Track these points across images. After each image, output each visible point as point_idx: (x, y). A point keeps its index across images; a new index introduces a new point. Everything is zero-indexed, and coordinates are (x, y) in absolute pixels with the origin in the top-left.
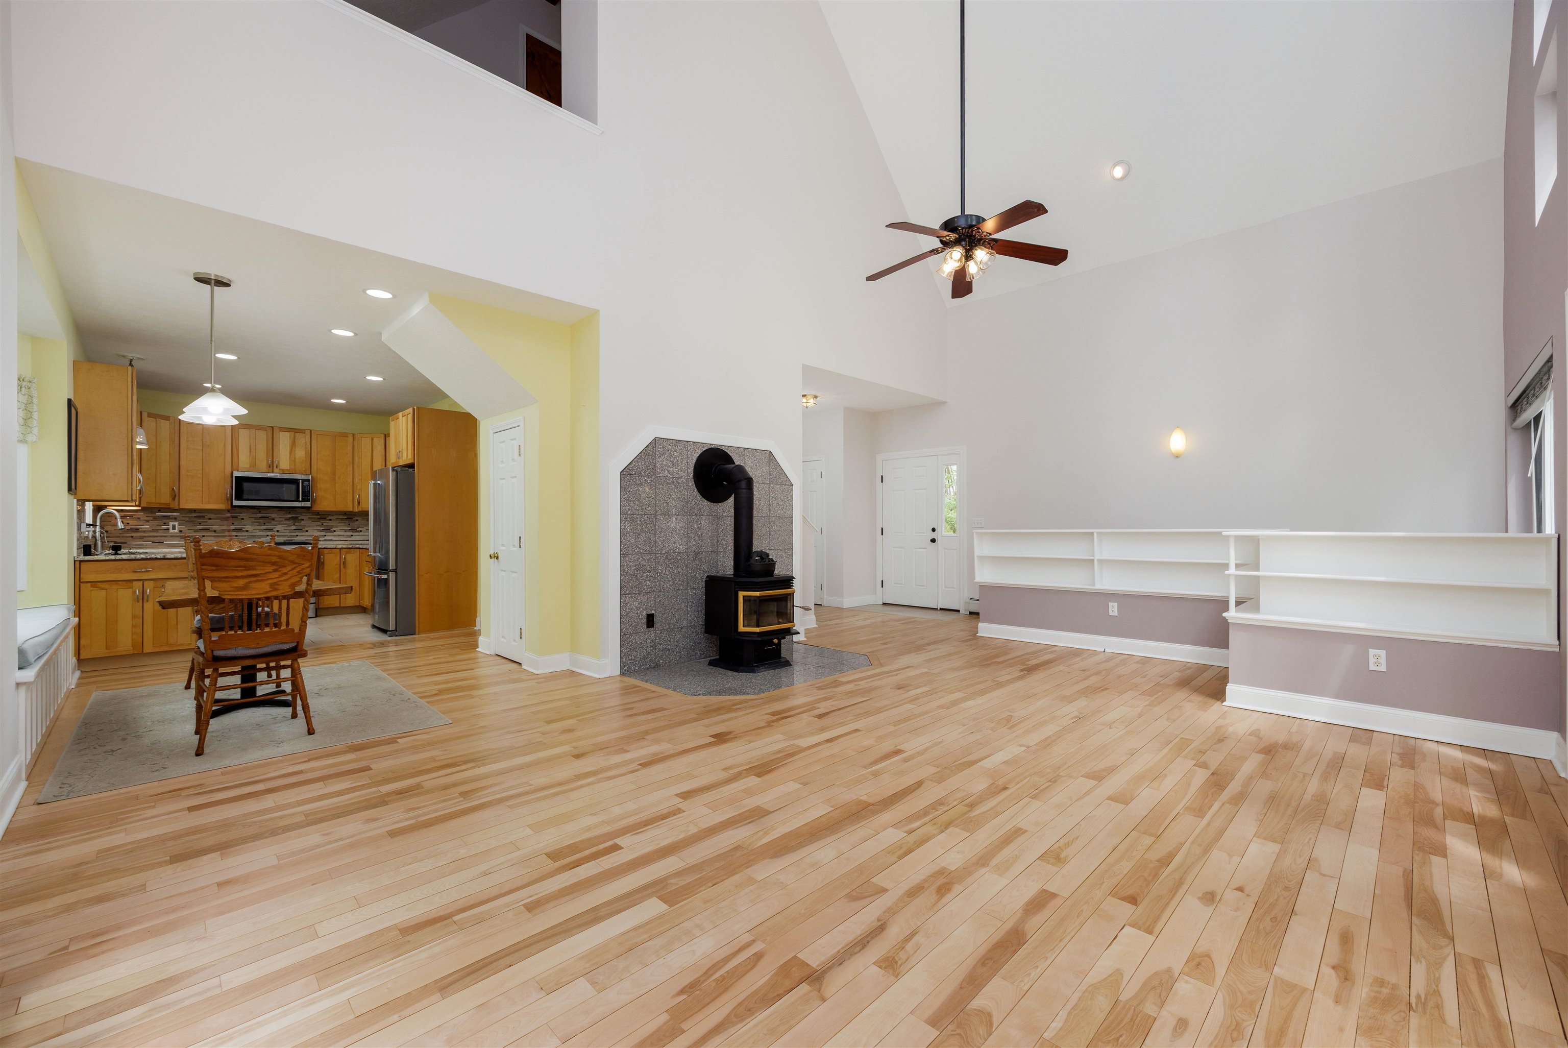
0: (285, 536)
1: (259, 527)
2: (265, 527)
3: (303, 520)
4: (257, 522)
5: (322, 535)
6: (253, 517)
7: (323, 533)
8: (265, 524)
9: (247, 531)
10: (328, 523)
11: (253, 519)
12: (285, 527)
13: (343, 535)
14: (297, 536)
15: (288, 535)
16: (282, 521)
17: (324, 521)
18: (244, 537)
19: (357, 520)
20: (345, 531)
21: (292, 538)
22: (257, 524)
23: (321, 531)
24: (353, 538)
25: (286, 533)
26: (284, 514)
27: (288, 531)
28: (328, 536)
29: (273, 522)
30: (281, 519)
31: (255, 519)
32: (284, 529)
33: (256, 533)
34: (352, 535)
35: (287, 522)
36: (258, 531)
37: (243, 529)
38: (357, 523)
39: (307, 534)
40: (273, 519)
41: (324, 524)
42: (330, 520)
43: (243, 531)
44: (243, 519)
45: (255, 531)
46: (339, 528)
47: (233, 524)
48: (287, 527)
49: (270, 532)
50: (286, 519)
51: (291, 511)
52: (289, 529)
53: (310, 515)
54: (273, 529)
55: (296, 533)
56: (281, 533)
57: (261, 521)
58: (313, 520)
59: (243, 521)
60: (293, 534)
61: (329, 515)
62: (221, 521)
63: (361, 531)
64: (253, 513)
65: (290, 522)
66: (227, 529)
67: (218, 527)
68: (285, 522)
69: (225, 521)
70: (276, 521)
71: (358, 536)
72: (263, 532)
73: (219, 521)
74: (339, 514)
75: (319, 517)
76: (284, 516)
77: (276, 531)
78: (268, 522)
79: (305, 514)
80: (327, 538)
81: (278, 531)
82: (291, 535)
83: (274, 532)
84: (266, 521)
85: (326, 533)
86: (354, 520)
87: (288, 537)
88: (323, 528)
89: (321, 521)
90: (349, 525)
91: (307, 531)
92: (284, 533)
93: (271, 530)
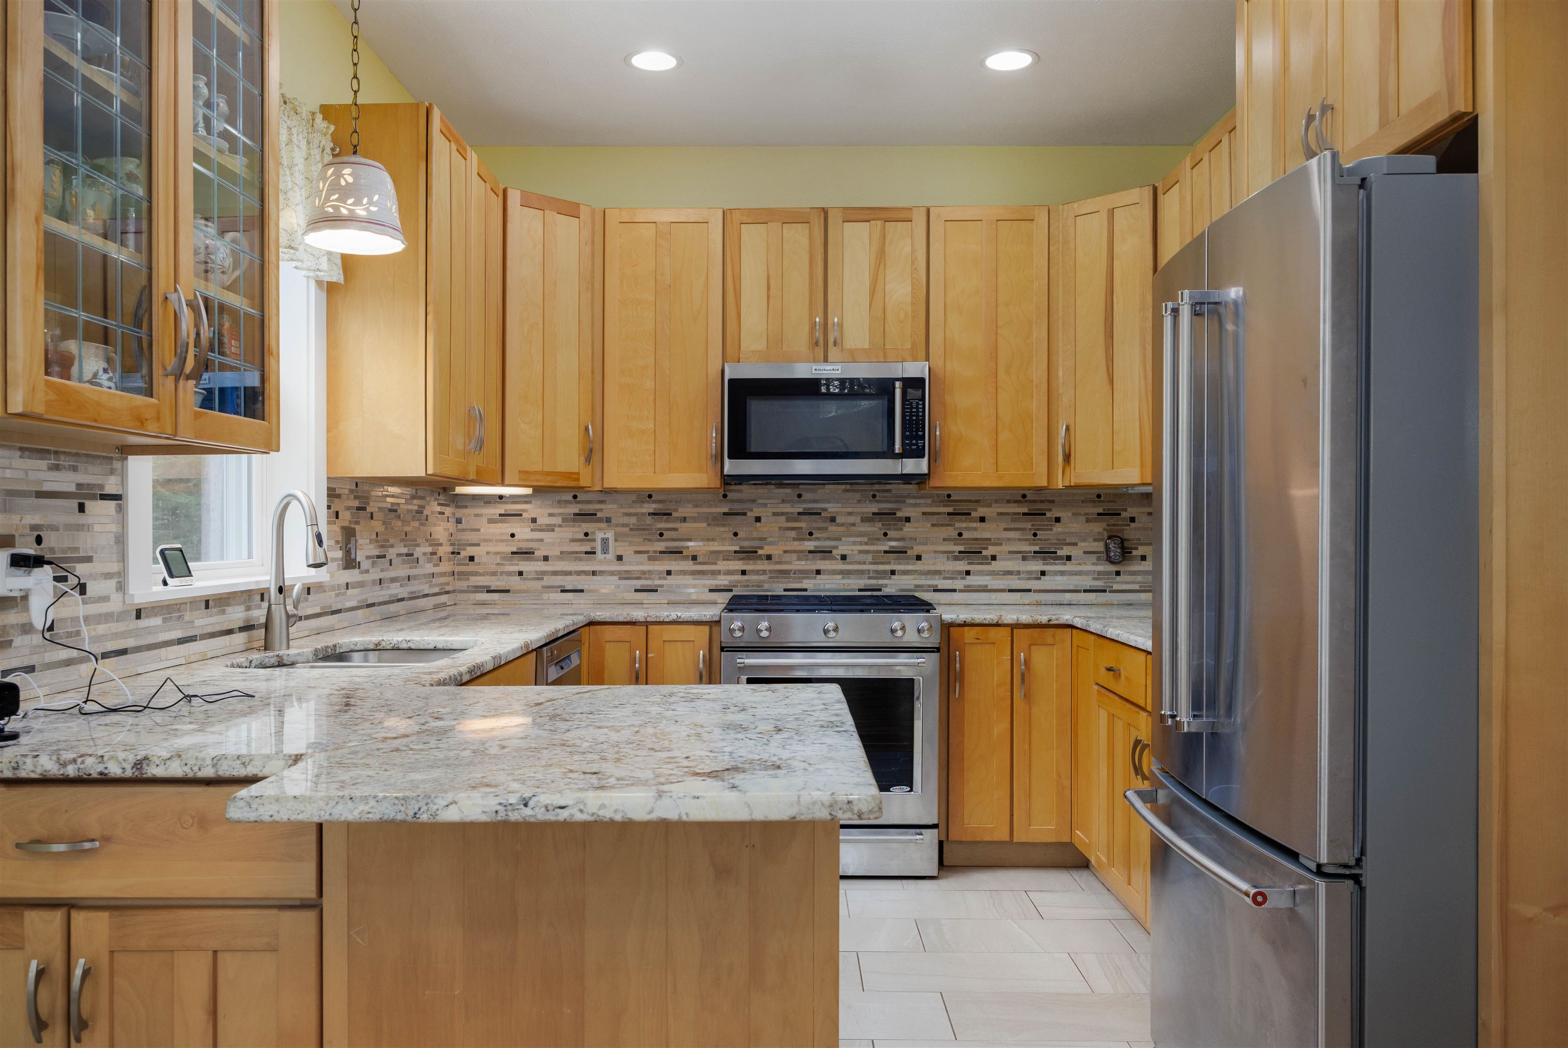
0: (862, 572)
1: (797, 546)
2: (810, 545)
3: (908, 520)
4: (792, 529)
5: (960, 572)
6: (783, 514)
7: (962, 566)
8: (811, 534)
9: (769, 557)
10: (975, 529)
11: (783, 518)
12: (861, 543)
13: (1018, 573)
14: (893, 572)
15: (869, 571)
16: (854, 525)
17: (964, 525)
18: (762, 578)
19: (1058, 520)
20: (1024, 559)
21: (881, 582)
22: (793, 534)
23: (956, 559)
24: (1046, 582)
25: (865, 563)
26: (859, 501)
27: (869, 558)
28: (981, 573)
29: (833, 528)
30: (851, 519)
31: (788, 520)
32: (860, 552)
33: (790, 563)
34: (1043, 573)
35: (867, 528)
36: (795, 556)
37: (760, 553)
38: (1058, 528)
39: (918, 566)
40: (833, 520)
41: (966, 535)
42: (982, 519)
43: (760, 557)
44: (758, 519)
45: (787, 557)
46: (1006, 548)
47: (735, 534)
48: (866, 544)
49: (824, 559)
50: (864, 520)
51: (878, 491)
52: (873, 552)
53: (928, 505)
54: (831, 552)
55: (889, 563)
56: (851, 563)
57: (803, 525)
58: (934, 519)
59: (758, 524)
60: (881, 567)
61: (977, 501)
62: (709, 525)
63: (1069, 558)
64: (783, 501)
65: (874, 529)
66: (722, 552)
67: (701, 544)
68: (862, 529)
69: (718, 525)
70: (838, 525)
71: (1062, 573)
72: (807, 560)
73: (705, 525)
74: (1008, 502)
75: (950, 510)
76: (859, 510)
77: (839, 557)
78: (820, 529)
79: (912, 501)
80: (972, 580)
81: (844, 557)
82: (876, 572)
83: (834, 562)
84: (815, 525)
85: (969, 564)
86: (1050, 519)
87: (869, 578)
88: (962, 548)
89: (957, 525)
90: (1035, 535)
91: (919, 558)
92: (859, 563)
93: (826, 553)
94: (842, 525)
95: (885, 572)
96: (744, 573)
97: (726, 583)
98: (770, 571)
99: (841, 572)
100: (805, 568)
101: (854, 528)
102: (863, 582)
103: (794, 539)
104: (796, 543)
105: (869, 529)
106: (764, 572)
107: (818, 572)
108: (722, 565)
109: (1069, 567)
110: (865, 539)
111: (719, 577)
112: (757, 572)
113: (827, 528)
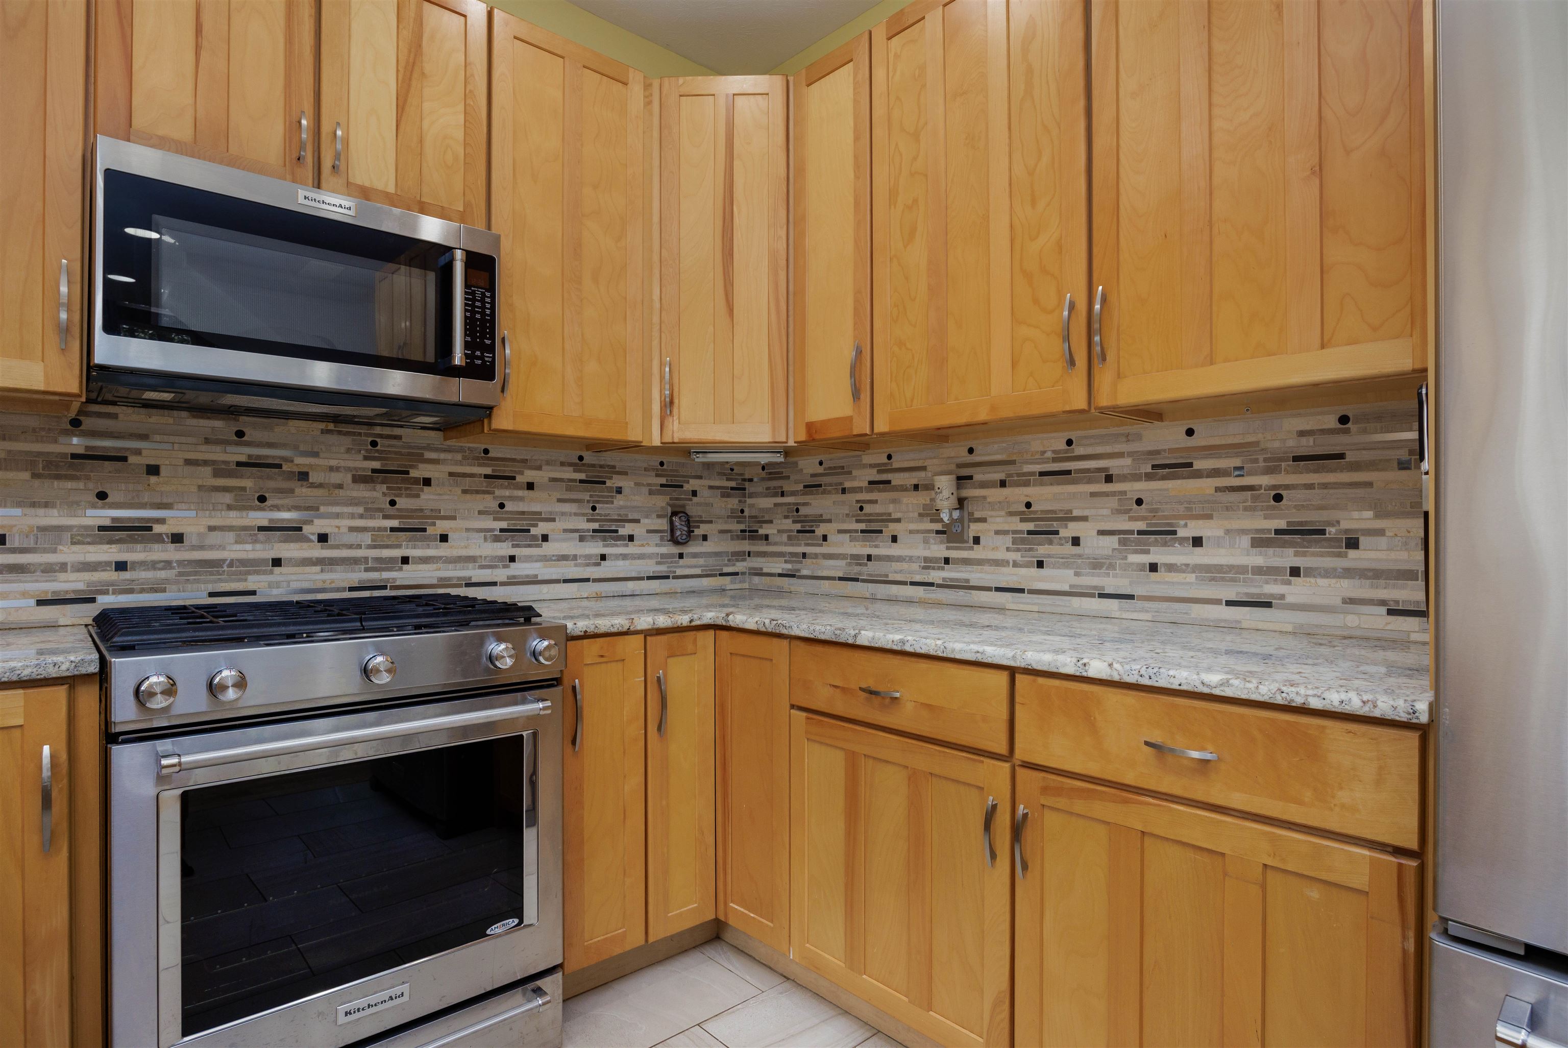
0: (355, 561)
1: (234, 518)
2: (261, 517)
3: (427, 482)
4: (226, 489)
5: (501, 558)
6: (205, 463)
7: (505, 549)
8: (262, 499)
9: (177, 538)
10: (521, 499)
11: (208, 470)
12: (352, 516)
13: (575, 557)
14: (405, 560)
15: (366, 559)
16: (340, 486)
17: (507, 493)
18: (162, 574)
19: (619, 491)
20: (582, 539)
21: (386, 575)
22: (228, 498)
23: (497, 539)
24: (607, 569)
25: (359, 547)
26: (348, 451)
27: (367, 538)
28: (529, 559)
29: (302, 491)
30: (336, 478)
31: (217, 474)
32: (352, 529)
33: (222, 547)
34: (603, 557)
35: (362, 492)
36: (231, 536)
37: (158, 529)
38: (619, 501)
39: (443, 550)
40: (303, 476)
41: (509, 507)
42: (530, 486)
43: (159, 539)
44: (153, 470)
45: (215, 538)
46: (560, 525)
47: (102, 496)
48: (361, 516)
49: (286, 540)
50: (358, 479)
51: (381, 436)
52: (373, 529)
53: (457, 463)
54: (300, 529)
55: (399, 546)
56: (337, 547)
57: (248, 483)
58: (467, 483)
59: (153, 479)
60: (386, 553)
61: (524, 461)
62: (35, 476)
63: (631, 538)
64: (207, 441)
65: (375, 494)
66: (68, 528)
67: (18, 512)
68: (355, 494)
69: (58, 477)
70: (313, 486)
71: (624, 557)
72: (255, 541)
73: (26, 475)
74: (562, 464)
75: (488, 471)
76: (350, 464)
77: (315, 538)
78: (281, 491)
79: (433, 455)
80: (518, 569)
81: (323, 538)
82: (378, 560)
83: (305, 545)
84: (271, 484)
85: (514, 546)
86: (610, 489)
87: (367, 570)
88: (504, 525)
89: (498, 492)
90: (594, 508)
91: (444, 538)
92: (350, 547)
93: (293, 530)
94: (321, 486)
95: (392, 560)
96: (121, 566)
97: (81, 586)
98: (180, 563)
99: (319, 562)
100: (251, 556)
101: (342, 492)
102: (357, 576)
103: (230, 508)
104: (233, 514)
105: (367, 494)
106: (168, 564)
107: (277, 562)
108: (70, 554)
109: (631, 549)
110: (360, 510)
111: (62, 576)
112: (153, 565)
113: (292, 491)
